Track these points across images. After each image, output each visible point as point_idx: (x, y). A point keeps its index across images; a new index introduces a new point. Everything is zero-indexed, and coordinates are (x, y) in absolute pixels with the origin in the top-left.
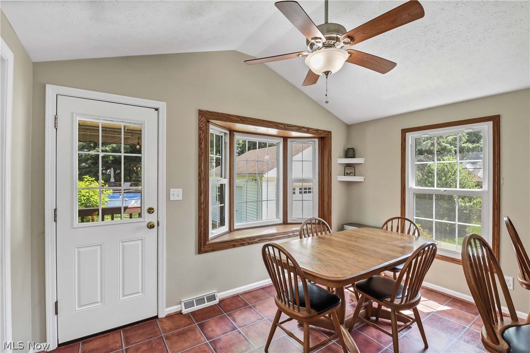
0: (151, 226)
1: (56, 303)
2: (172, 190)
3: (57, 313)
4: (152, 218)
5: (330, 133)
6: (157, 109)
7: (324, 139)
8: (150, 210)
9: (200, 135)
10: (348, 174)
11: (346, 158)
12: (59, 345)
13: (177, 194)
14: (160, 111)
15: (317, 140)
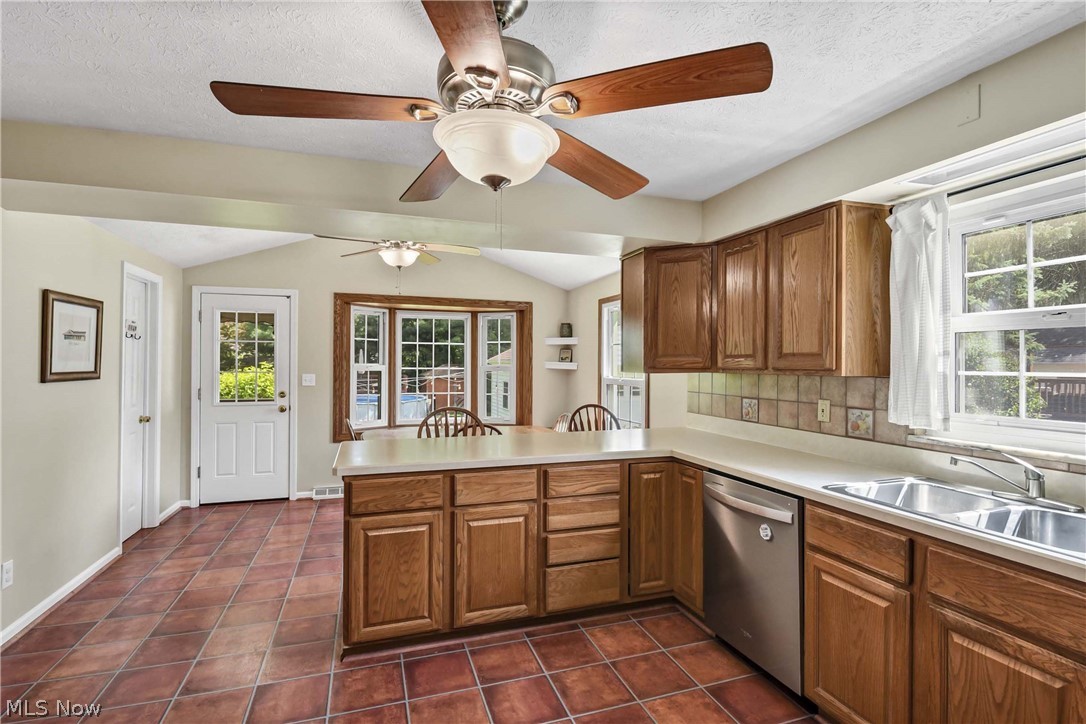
0: (282, 410)
1: (199, 468)
2: (304, 376)
3: (199, 477)
4: (284, 402)
5: (530, 304)
6: (288, 297)
7: (524, 312)
8: (282, 395)
9: (335, 319)
10: (562, 360)
11: (562, 337)
12: (201, 505)
13: (310, 379)
14: (292, 297)
15: (515, 314)
